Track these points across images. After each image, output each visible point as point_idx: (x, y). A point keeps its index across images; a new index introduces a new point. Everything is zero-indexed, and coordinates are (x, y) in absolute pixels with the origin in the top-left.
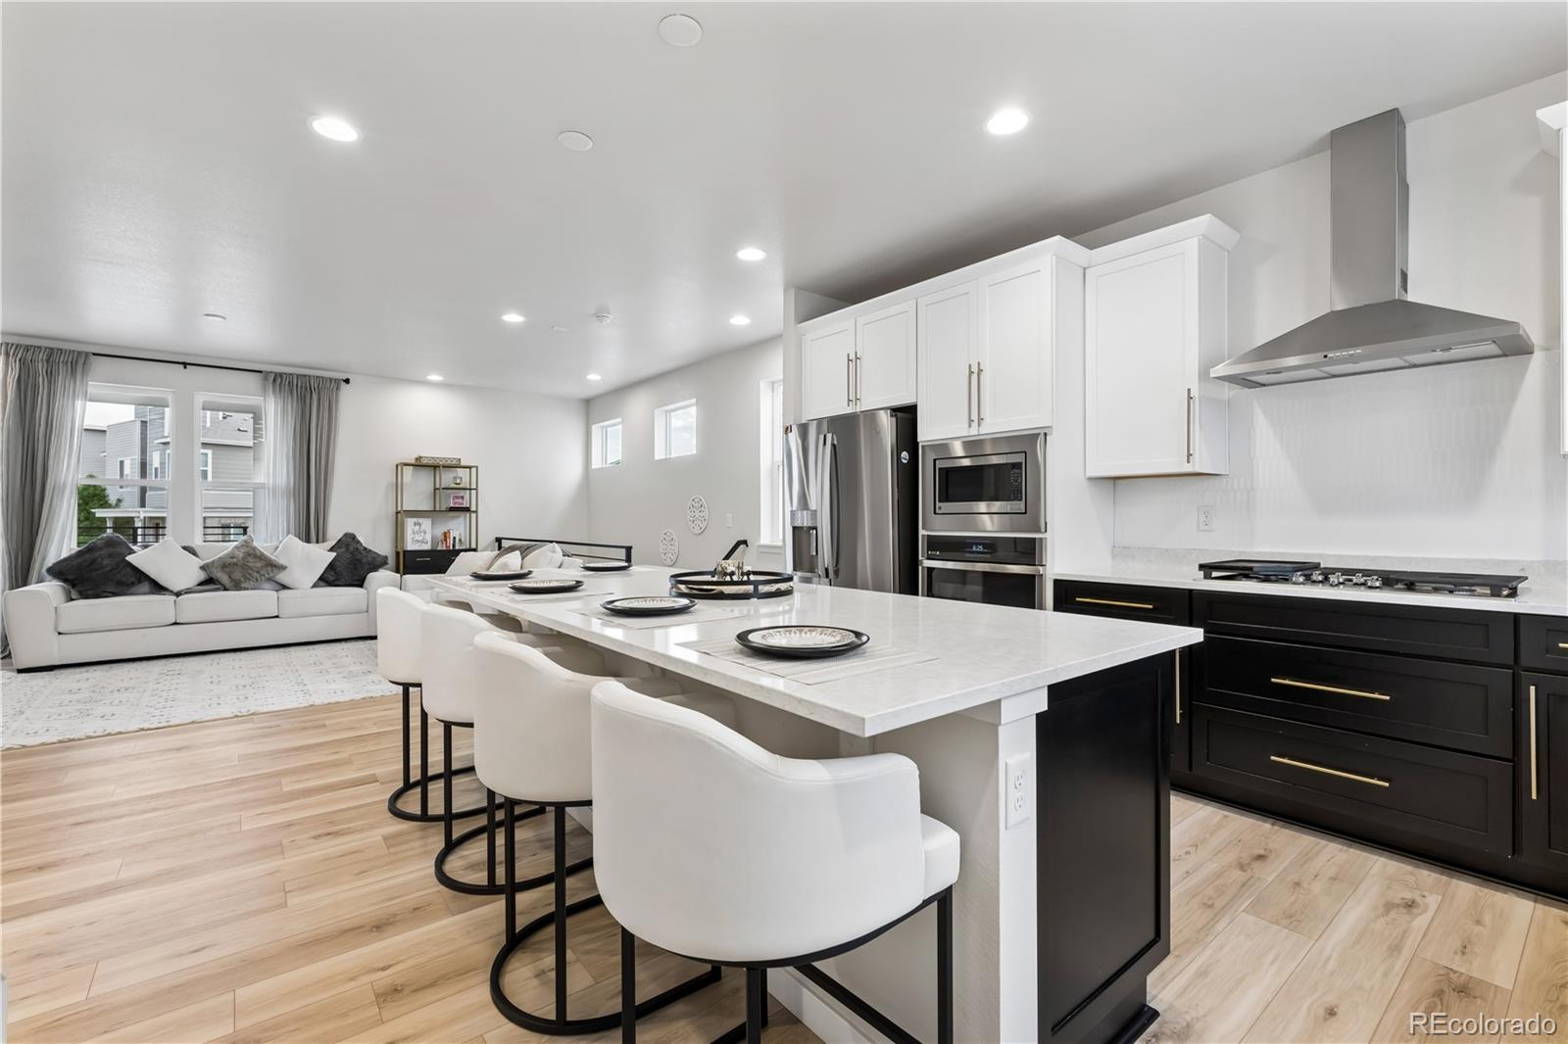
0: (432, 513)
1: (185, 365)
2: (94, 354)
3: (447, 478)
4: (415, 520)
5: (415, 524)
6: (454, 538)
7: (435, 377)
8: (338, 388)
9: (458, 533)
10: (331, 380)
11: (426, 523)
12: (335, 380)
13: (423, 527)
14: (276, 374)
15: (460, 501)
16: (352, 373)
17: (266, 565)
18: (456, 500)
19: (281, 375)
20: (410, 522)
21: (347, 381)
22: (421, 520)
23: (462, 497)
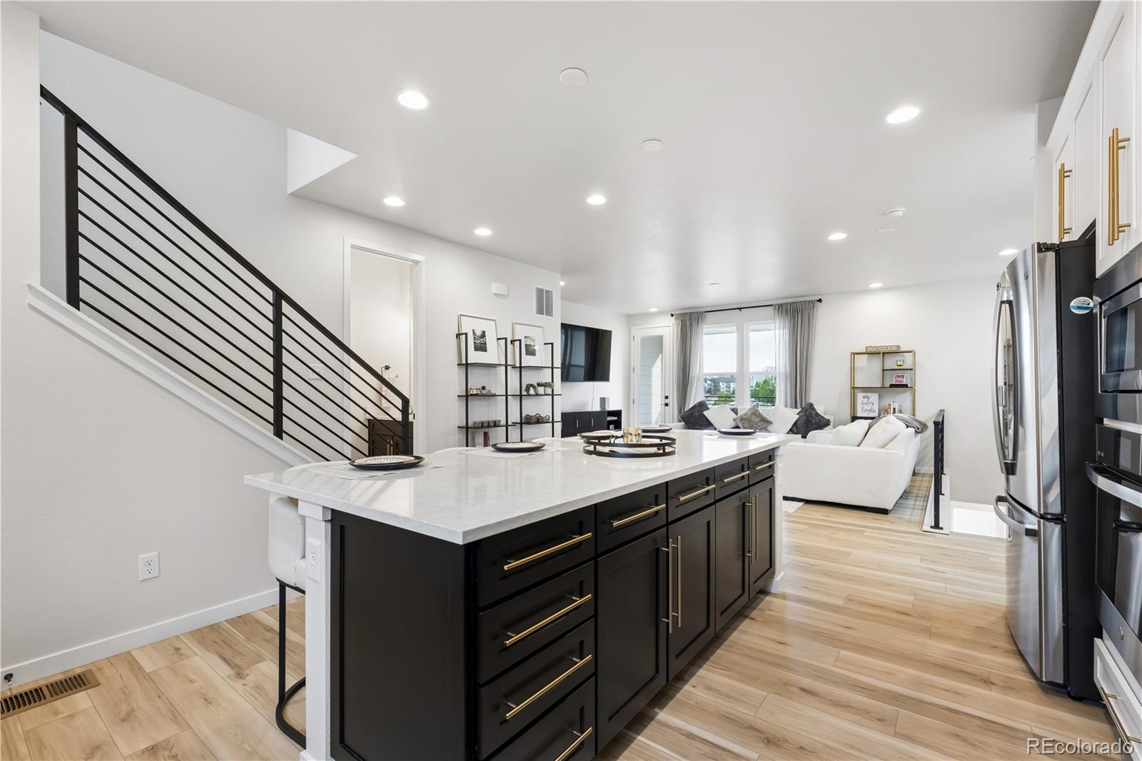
0: (881, 390)
1: (740, 309)
2: (706, 312)
3: (891, 363)
4: (865, 394)
5: (864, 397)
6: (894, 409)
7: (876, 285)
8: (814, 307)
9: (897, 404)
10: (809, 302)
11: (874, 397)
12: (812, 301)
13: (871, 400)
14: (779, 305)
15: (901, 379)
16: (822, 295)
17: (761, 421)
18: (898, 379)
19: (782, 305)
20: (860, 396)
21: (820, 301)
22: (869, 395)
23: (903, 376)
